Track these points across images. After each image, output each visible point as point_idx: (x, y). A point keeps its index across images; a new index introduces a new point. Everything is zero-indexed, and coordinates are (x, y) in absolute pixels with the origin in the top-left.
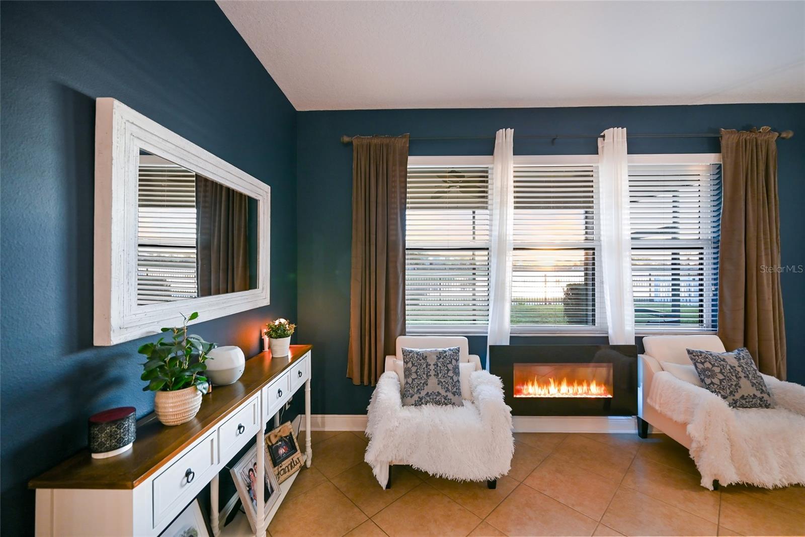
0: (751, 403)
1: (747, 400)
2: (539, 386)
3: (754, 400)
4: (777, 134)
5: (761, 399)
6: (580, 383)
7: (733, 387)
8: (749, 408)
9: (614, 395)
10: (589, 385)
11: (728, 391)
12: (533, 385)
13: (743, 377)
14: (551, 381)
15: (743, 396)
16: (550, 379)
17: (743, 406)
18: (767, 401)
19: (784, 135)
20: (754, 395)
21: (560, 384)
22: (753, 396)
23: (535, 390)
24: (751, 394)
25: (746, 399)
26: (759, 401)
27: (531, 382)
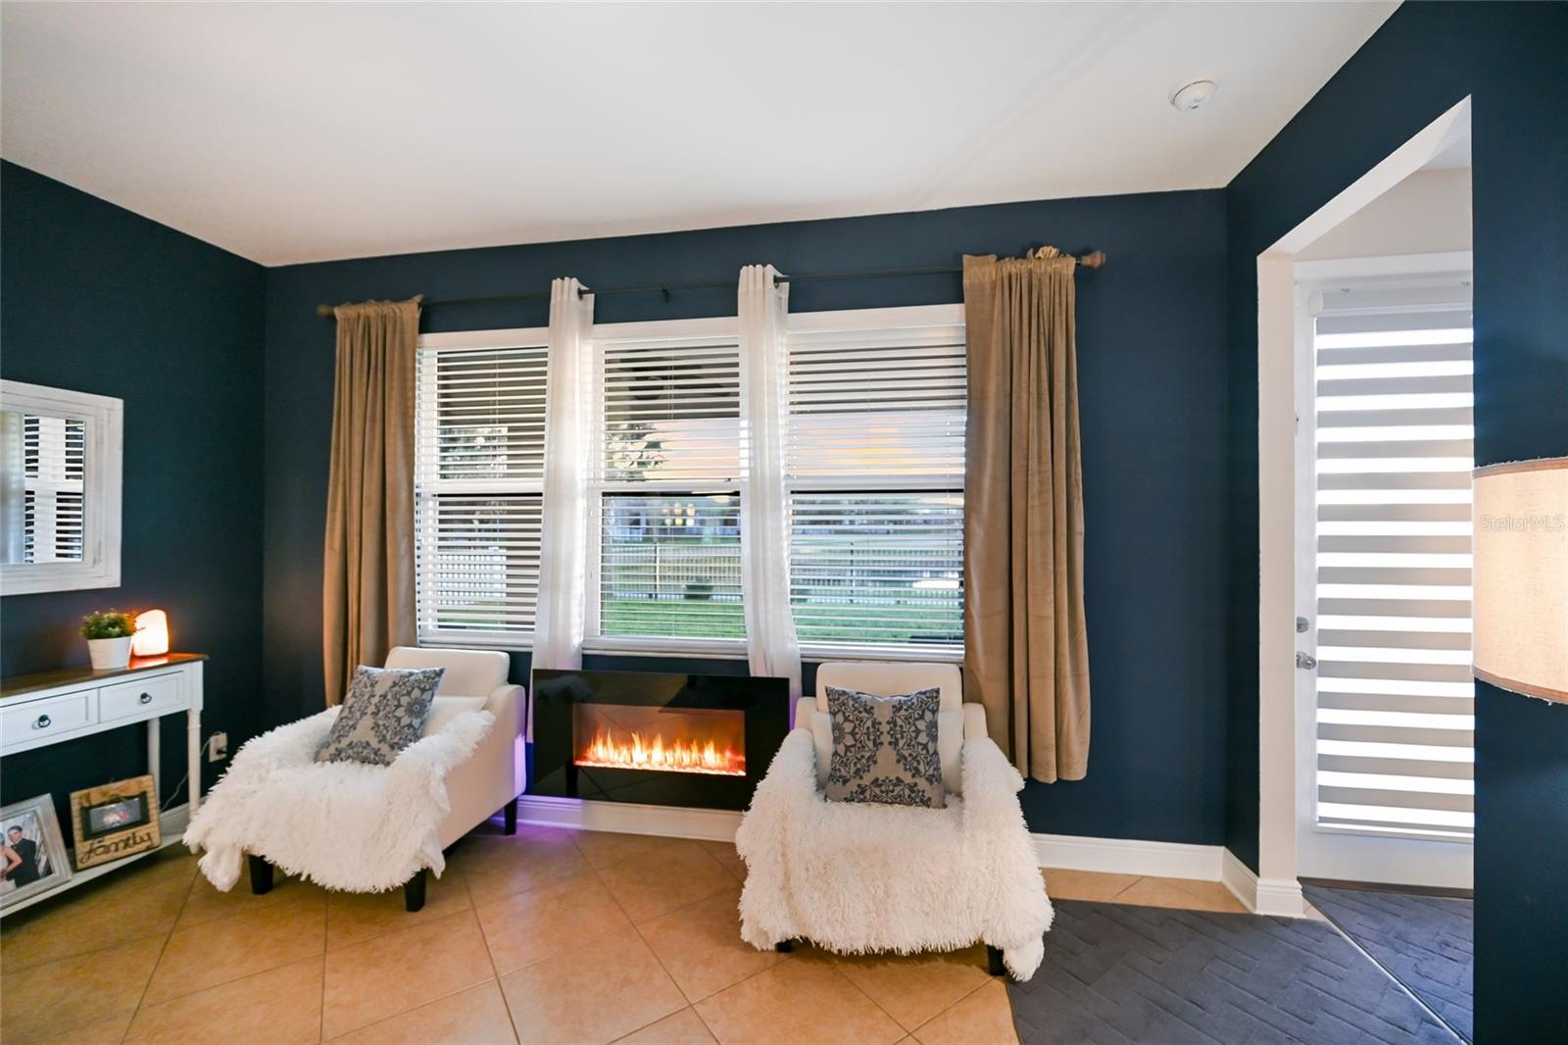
0: (890, 794)
1: (883, 788)
2: (616, 746)
3: (897, 789)
4: (1073, 262)
5: (912, 788)
6: (687, 745)
7: (864, 761)
8: (890, 803)
9: (746, 771)
10: (701, 749)
11: (853, 769)
12: (605, 743)
13: (886, 743)
14: (636, 738)
15: (877, 779)
16: (633, 735)
17: (876, 799)
18: (924, 791)
19: (1087, 261)
20: (898, 779)
21: (650, 745)
22: (895, 781)
23: (608, 754)
24: (893, 777)
25: (880, 785)
26: (907, 792)
27: (602, 740)
